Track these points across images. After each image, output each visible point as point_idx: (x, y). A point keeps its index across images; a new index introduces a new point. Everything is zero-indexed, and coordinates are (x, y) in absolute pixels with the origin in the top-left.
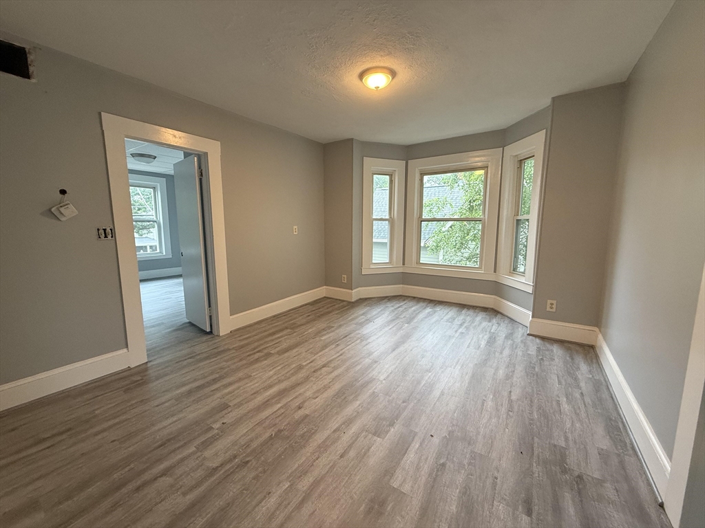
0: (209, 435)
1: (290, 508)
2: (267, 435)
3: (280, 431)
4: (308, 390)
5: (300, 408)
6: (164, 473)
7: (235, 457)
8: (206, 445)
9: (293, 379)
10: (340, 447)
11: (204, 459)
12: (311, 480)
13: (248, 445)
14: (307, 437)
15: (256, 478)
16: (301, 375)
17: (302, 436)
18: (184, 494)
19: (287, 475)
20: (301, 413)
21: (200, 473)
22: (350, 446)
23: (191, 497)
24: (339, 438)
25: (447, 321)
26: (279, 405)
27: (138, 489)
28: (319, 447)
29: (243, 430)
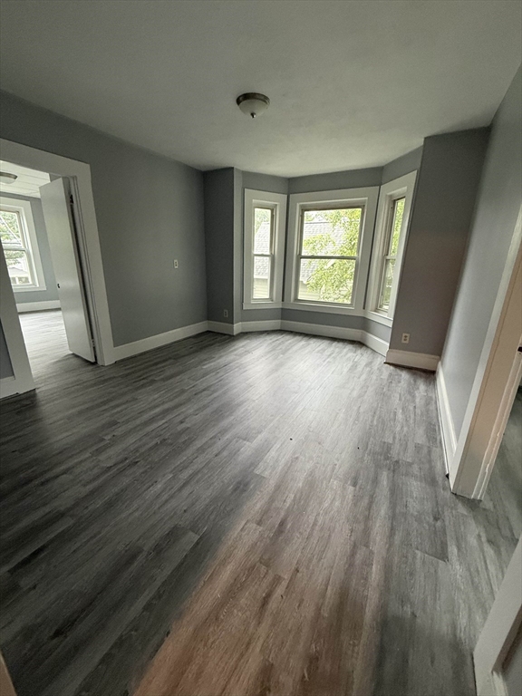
0: (102, 444)
1: (173, 491)
2: (154, 443)
3: (164, 440)
4: (189, 409)
5: (182, 422)
6: (64, 472)
7: (126, 459)
8: (99, 451)
9: (177, 400)
10: (215, 450)
11: (99, 461)
12: (191, 472)
13: (136, 450)
14: (187, 444)
15: (145, 472)
16: (183, 397)
17: (184, 443)
18: (85, 486)
19: (170, 470)
20: (183, 426)
21: (96, 471)
22: (224, 449)
23: (90, 487)
24: (215, 443)
25: (318, 352)
26: (164, 421)
27: (43, 484)
28: (198, 450)
29: (131, 440)
